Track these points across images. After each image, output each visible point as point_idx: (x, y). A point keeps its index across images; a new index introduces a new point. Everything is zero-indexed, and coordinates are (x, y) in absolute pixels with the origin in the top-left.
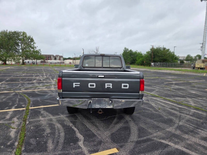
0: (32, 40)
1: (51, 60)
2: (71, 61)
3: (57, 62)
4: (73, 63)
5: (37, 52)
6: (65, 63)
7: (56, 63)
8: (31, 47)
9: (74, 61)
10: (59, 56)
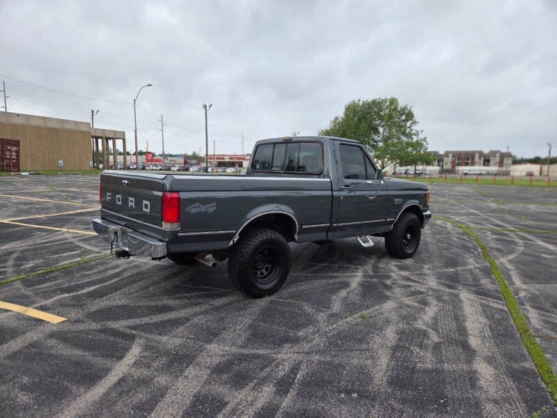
0: (410, 116)
1: (473, 164)
2: (535, 168)
3: (483, 172)
4: (541, 174)
5: (418, 145)
6: (512, 174)
7: (480, 174)
8: (404, 133)
9: (545, 168)
10: (498, 155)
